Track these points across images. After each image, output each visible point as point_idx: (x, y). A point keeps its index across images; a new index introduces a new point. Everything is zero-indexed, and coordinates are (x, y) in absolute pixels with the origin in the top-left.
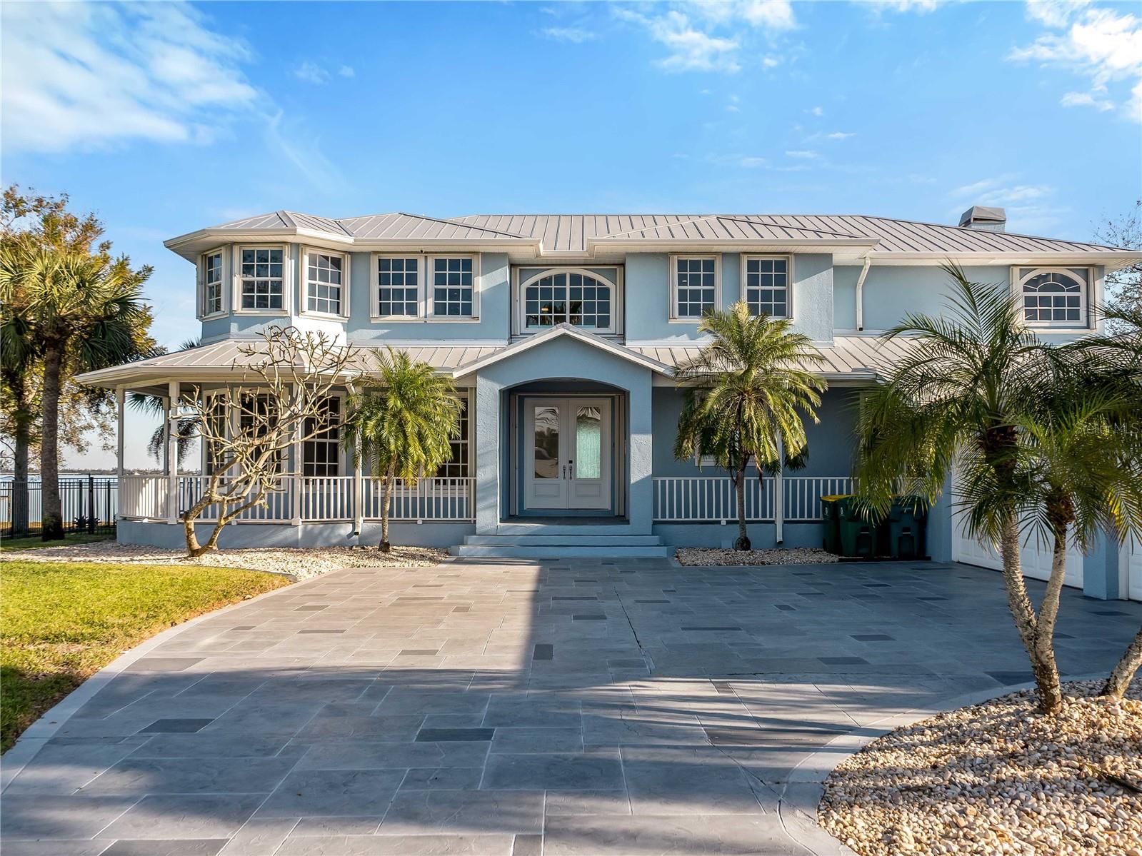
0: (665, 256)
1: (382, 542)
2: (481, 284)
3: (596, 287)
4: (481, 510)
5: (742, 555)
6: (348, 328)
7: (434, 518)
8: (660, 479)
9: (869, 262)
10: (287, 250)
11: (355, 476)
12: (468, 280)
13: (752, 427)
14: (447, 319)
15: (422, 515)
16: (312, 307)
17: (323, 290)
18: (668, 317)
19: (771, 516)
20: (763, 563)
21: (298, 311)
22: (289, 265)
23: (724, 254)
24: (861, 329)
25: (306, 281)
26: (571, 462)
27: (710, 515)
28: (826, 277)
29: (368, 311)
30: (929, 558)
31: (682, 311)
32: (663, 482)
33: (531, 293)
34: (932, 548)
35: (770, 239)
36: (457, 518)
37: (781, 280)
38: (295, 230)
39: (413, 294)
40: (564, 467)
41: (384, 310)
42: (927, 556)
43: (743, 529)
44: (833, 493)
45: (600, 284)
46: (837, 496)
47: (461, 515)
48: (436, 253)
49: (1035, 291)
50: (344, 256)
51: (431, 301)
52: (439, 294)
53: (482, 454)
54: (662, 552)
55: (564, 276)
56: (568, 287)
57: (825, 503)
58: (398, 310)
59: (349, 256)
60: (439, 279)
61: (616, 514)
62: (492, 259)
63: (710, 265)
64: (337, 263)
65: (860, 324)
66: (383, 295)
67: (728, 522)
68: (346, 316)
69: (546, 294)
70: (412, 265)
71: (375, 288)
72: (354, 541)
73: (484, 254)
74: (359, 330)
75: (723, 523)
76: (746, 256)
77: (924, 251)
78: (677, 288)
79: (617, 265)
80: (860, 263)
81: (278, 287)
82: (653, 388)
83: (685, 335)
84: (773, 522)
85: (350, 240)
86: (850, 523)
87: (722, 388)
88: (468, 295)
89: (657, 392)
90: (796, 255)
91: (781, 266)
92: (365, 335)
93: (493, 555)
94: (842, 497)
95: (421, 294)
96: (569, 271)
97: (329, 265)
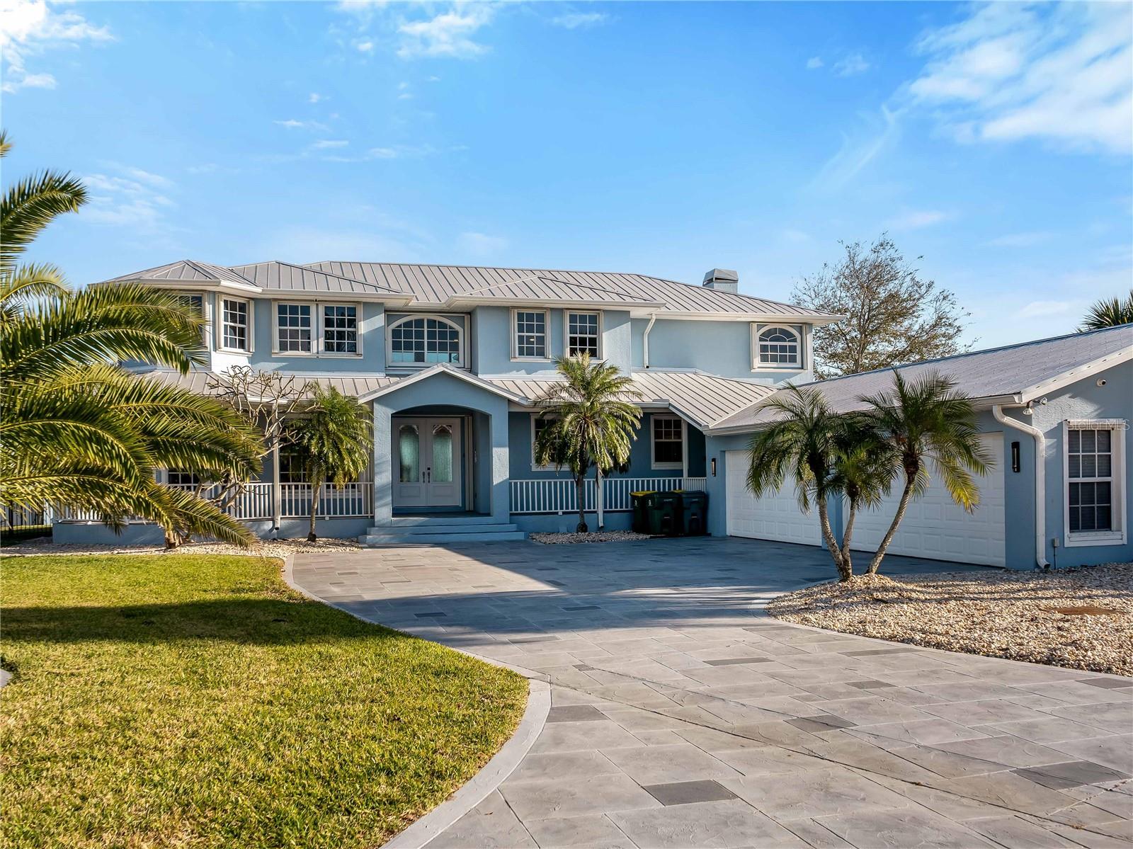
0: (505, 309)
1: (311, 533)
2: (363, 327)
3: (448, 330)
4: (378, 507)
5: (582, 536)
6: (252, 360)
7: (338, 515)
8: (513, 481)
9: (654, 317)
10: (206, 297)
11: (273, 482)
12: (352, 323)
13: (596, 444)
14: (335, 355)
15: (329, 513)
16: (225, 344)
17: (233, 328)
18: (509, 356)
19: (594, 508)
20: (601, 540)
21: (216, 347)
22: (208, 308)
23: (552, 309)
24: (648, 367)
25: (223, 323)
26: (429, 469)
27: (550, 508)
28: (626, 327)
29: (271, 348)
30: (710, 535)
31: (521, 353)
32: (516, 484)
33: (396, 333)
34: (712, 528)
35: (587, 299)
36: (357, 515)
37: (593, 331)
38: (220, 282)
39: (307, 334)
40: (424, 473)
41: (283, 347)
42: (709, 532)
43: (583, 517)
44: (643, 489)
45: (450, 328)
46: (646, 492)
47: (360, 512)
48: (326, 301)
49: (767, 341)
50: (249, 302)
51: (322, 340)
52: (329, 335)
53: (378, 464)
54: (520, 536)
55: (423, 320)
56: (426, 329)
57: (634, 498)
58: (294, 347)
59: (253, 302)
60: (329, 323)
61: (467, 509)
62: (372, 307)
63: (541, 317)
64: (243, 307)
65: (647, 363)
66: (282, 334)
67: (564, 513)
68: (251, 351)
69: (408, 334)
70: (306, 310)
71: (276, 329)
72: (274, 534)
73: (365, 304)
74: (262, 363)
75: (560, 513)
76: (568, 311)
77: (693, 310)
78: (517, 334)
79: (468, 315)
80: (649, 317)
82: (509, 412)
83: (523, 371)
84: (595, 512)
85: (259, 290)
86: (656, 511)
87: (572, 415)
88: (353, 336)
89: (512, 416)
90: (604, 311)
91: (594, 319)
92: (267, 367)
93: (393, 542)
94: (648, 492)
95: (313, 334)
96: (426, 317)
97: (238, 310)
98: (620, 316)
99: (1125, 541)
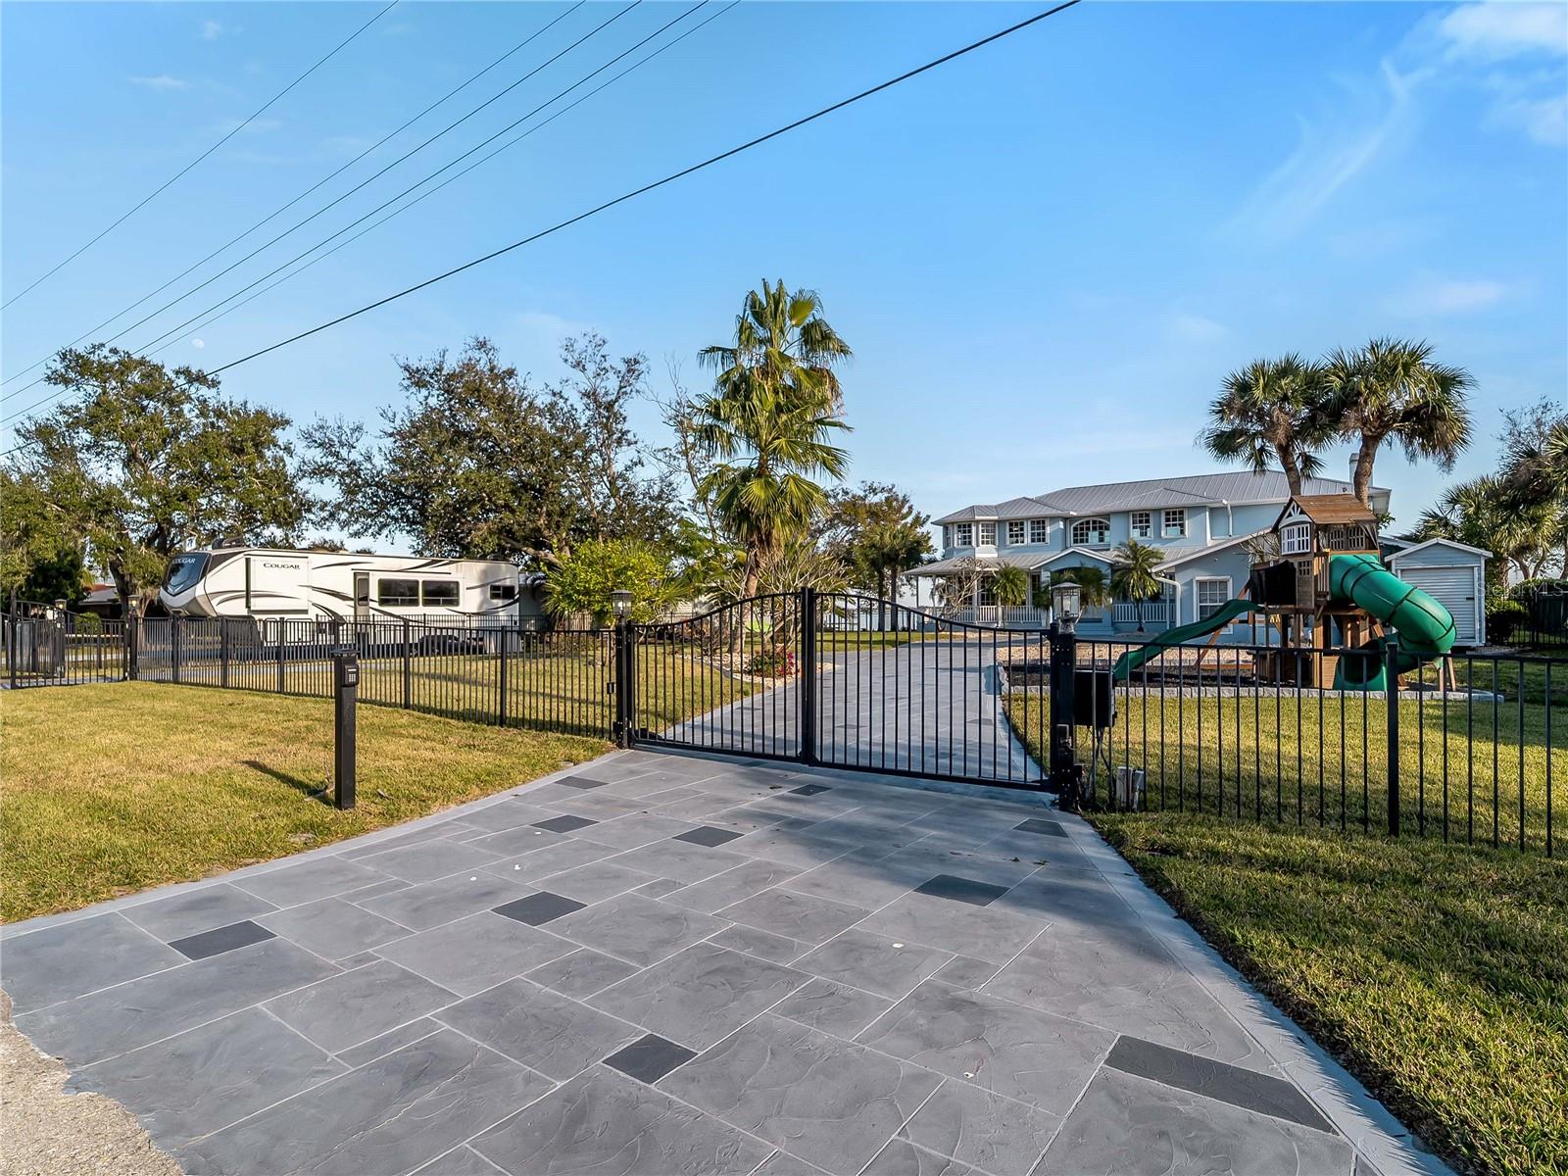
0: (1127, 512)
2: (1049, 530)
5: (1140, 633)
6: (998, 550)
8: (1114, 605)
10: (973, 523)
12: (1044, 528)
14: (1036, 544)
16: (983, 542)
17: (987, 537)
21: (978, 546)
22: (974, 529)
23: (1153, 510)
24: (1230, 536)
25: (981, 534)
28: (1204, 515)
29: (1006, 543)
32: (1115, 607)
33: (1075, 529)
35: (1174, 502)
37: (1182, 519)
38: (975, 517)
39: (1022, 535)
41: (1011, 542)
43: (1140, 624)
48: (1031, 518)
50: (995, 523)
51: (1030, 537)
52: (1033, 534)
54: (1112, 633)
55: (1089, 521)
56: (1091, 525)
58: (1017, 541)
59: (997, 523)
60: (1033, 528)
62: (1054, 519)
63: (1148, 515)
64: (992, 526)
65: (1231, 533)
66: (1011, 536)
68: (997, 545)
69: (1082, 529)
70: (1022, 523)
71: (1008, 534)
73: (1051, 517)
74: (1002, 551)
76: (1163, 510)
78: (1133, 525)
79: (1107, 516)
80: (1225, 506)
81: (970, 537)
85: (997, 517)
88: (1044, 534)
90: (1186, 507)
92: (1005, 552)
95: (1025, 535)
96: (1091, 519)
97: (989, 526)
98: (1198, 509)
99: (1231, 633)
